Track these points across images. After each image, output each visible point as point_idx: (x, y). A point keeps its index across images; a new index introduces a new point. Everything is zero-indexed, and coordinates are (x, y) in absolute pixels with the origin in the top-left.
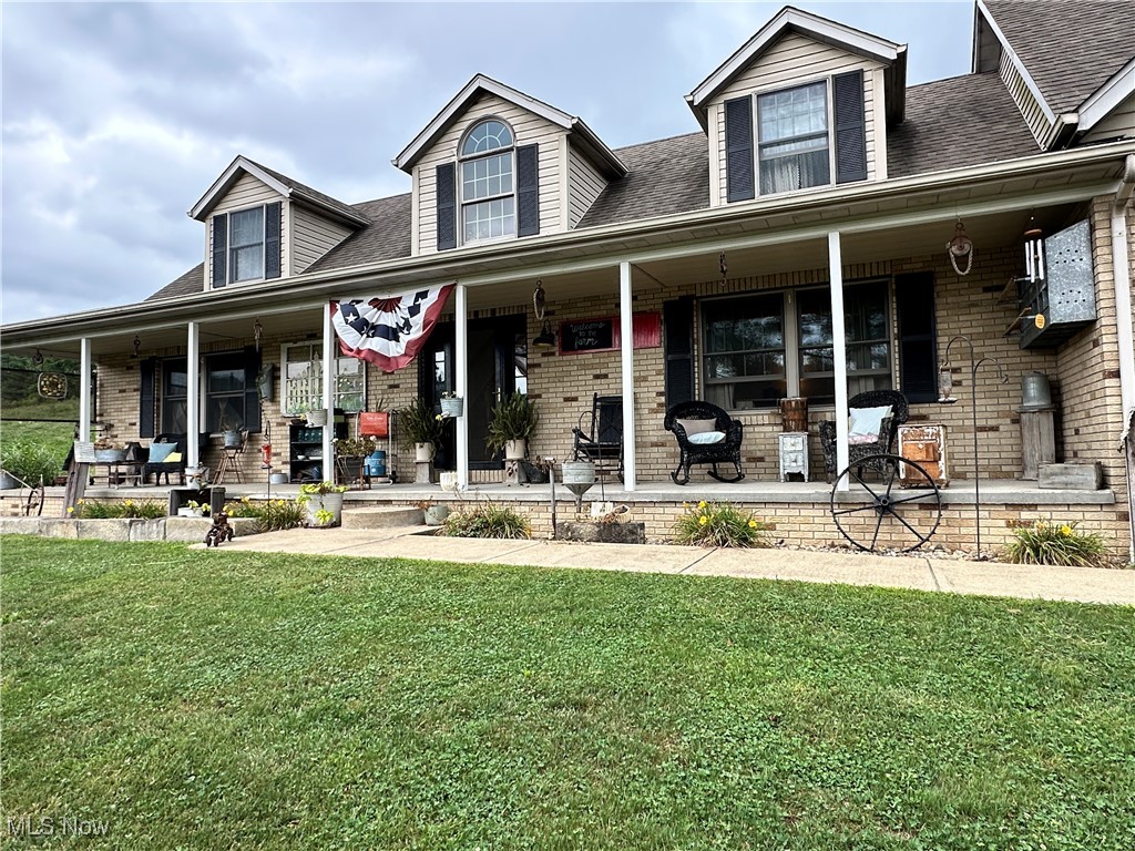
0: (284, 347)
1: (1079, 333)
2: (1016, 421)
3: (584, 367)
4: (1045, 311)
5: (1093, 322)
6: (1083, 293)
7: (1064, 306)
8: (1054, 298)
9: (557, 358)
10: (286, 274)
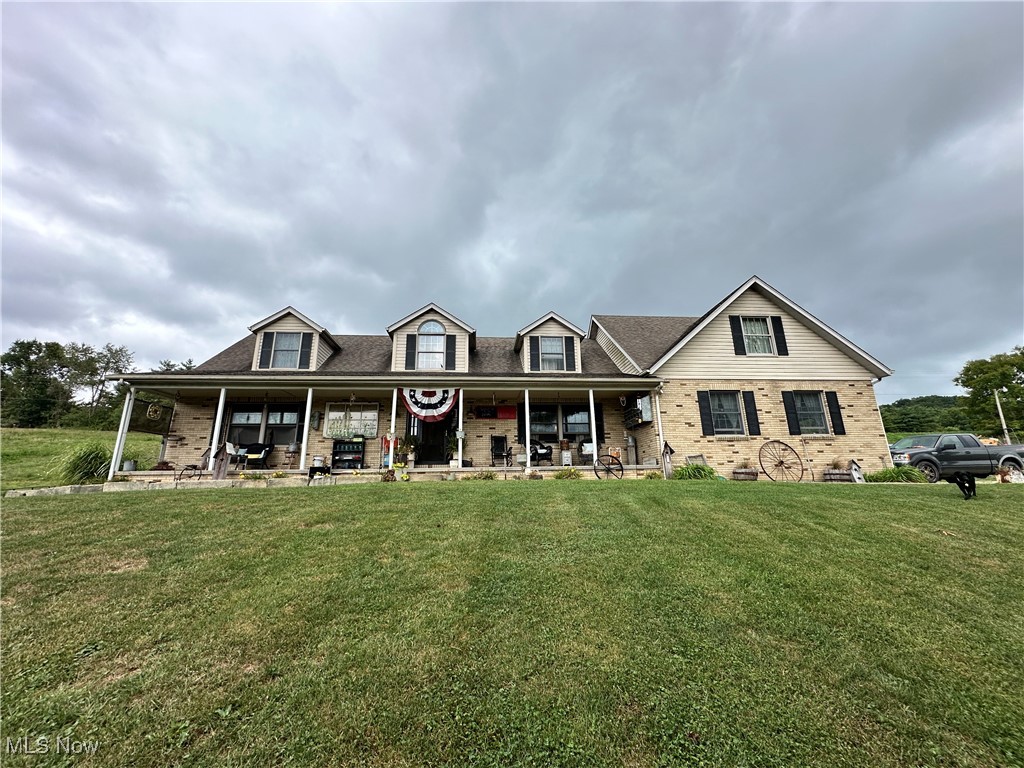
0: (328, 404)
1: (648, 424)
2: (626, 450)
3: (486, 424)
4: (641, 418)
5: (651, 422)
6: (649, 414)
7: (646, 417)
8: (644, 414)
9: (474, 420)
10: (313, 367)
